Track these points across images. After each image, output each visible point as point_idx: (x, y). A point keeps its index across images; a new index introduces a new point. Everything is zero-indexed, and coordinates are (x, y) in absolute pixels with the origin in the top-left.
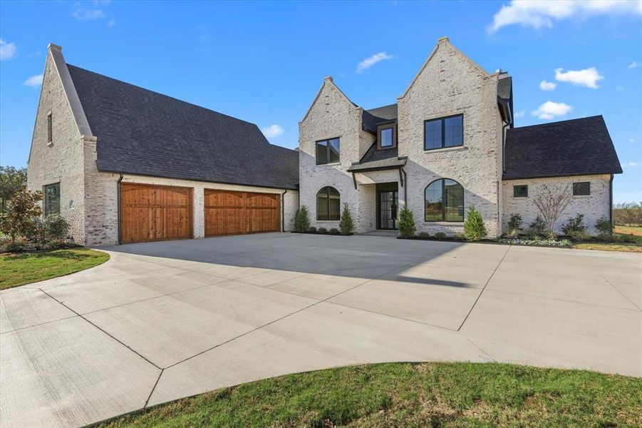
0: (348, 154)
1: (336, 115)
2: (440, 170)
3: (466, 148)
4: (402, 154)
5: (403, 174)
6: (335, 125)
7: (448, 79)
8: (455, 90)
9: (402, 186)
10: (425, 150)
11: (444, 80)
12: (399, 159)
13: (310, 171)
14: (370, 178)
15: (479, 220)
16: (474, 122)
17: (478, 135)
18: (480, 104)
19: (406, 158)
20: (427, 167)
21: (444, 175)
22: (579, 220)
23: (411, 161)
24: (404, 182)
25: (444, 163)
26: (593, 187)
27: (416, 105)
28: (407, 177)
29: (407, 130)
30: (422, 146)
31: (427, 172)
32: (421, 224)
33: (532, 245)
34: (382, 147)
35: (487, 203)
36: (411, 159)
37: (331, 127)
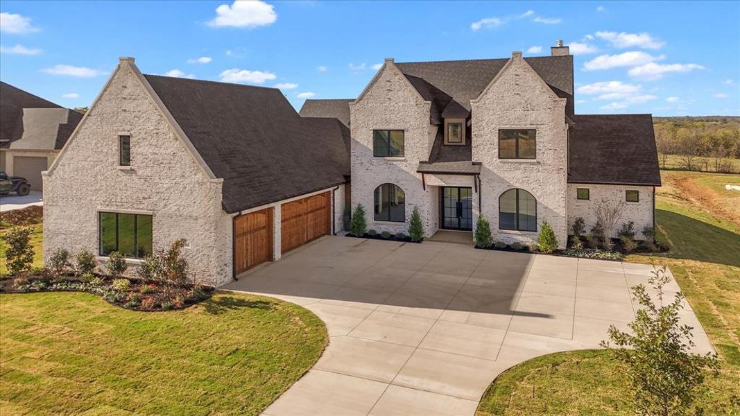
0: (415, 150)
1: (401, 104)
2: (515, 180)
3: (539, 163)
4: (476, 159)
5: (477, 180)
6: (398, 116)
7: (522, 94)
8: (529, 106)
9: (476, 192)
10: (499, 158)
11: (518, 94)
12: (474, 164)
13: (365, 162)
14: (441, 179)
15: (552, 234)
16: (546, 139)
17: (550, 152)
18: (551, 124)
19: (480, 164)
20: (502, 176)
21: (518, 186)
22: (630, 227)
23: (486, 168)
24: (478, 187)
25: (518, 174)
26: (641, 196)
27: (491, 112)
28: (482, 183)
29: (481, 136)
30: (497, 154)
31: (502, 181)
32: (495, 232)
33: (594, 258)
34: (449, 142)
35: (556, 216)
36: (485, 165)
37: (393, 117)
